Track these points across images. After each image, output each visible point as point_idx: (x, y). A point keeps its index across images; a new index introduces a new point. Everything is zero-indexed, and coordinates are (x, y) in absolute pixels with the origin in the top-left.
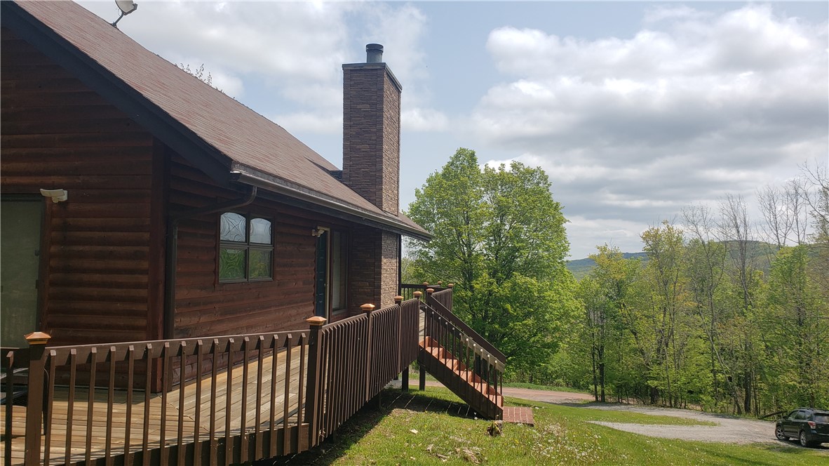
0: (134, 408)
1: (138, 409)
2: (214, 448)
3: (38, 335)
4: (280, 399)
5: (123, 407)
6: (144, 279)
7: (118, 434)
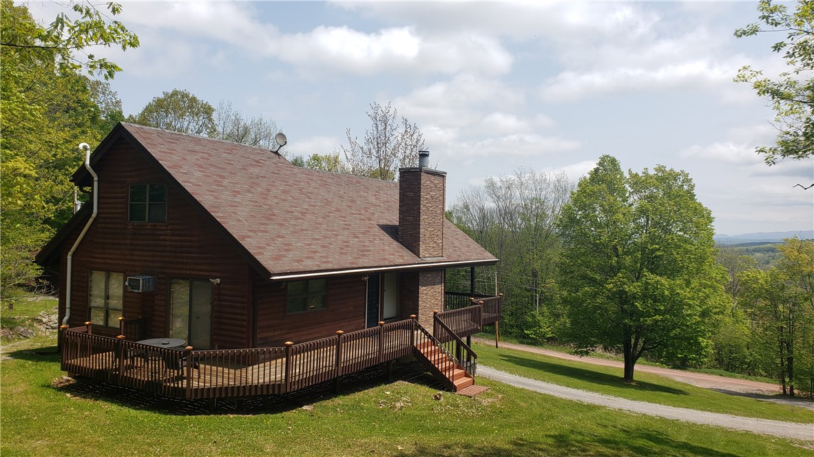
0: (237, 372)
1: (238, 372)
2: (247, 389)
3: (189, 347)
4: (297, 371)
5: (221, 369)
6: (245, 318)
7: (220, 380)
